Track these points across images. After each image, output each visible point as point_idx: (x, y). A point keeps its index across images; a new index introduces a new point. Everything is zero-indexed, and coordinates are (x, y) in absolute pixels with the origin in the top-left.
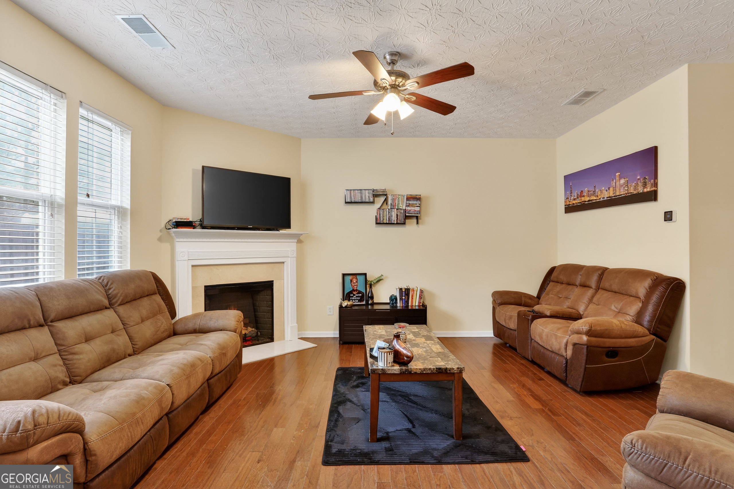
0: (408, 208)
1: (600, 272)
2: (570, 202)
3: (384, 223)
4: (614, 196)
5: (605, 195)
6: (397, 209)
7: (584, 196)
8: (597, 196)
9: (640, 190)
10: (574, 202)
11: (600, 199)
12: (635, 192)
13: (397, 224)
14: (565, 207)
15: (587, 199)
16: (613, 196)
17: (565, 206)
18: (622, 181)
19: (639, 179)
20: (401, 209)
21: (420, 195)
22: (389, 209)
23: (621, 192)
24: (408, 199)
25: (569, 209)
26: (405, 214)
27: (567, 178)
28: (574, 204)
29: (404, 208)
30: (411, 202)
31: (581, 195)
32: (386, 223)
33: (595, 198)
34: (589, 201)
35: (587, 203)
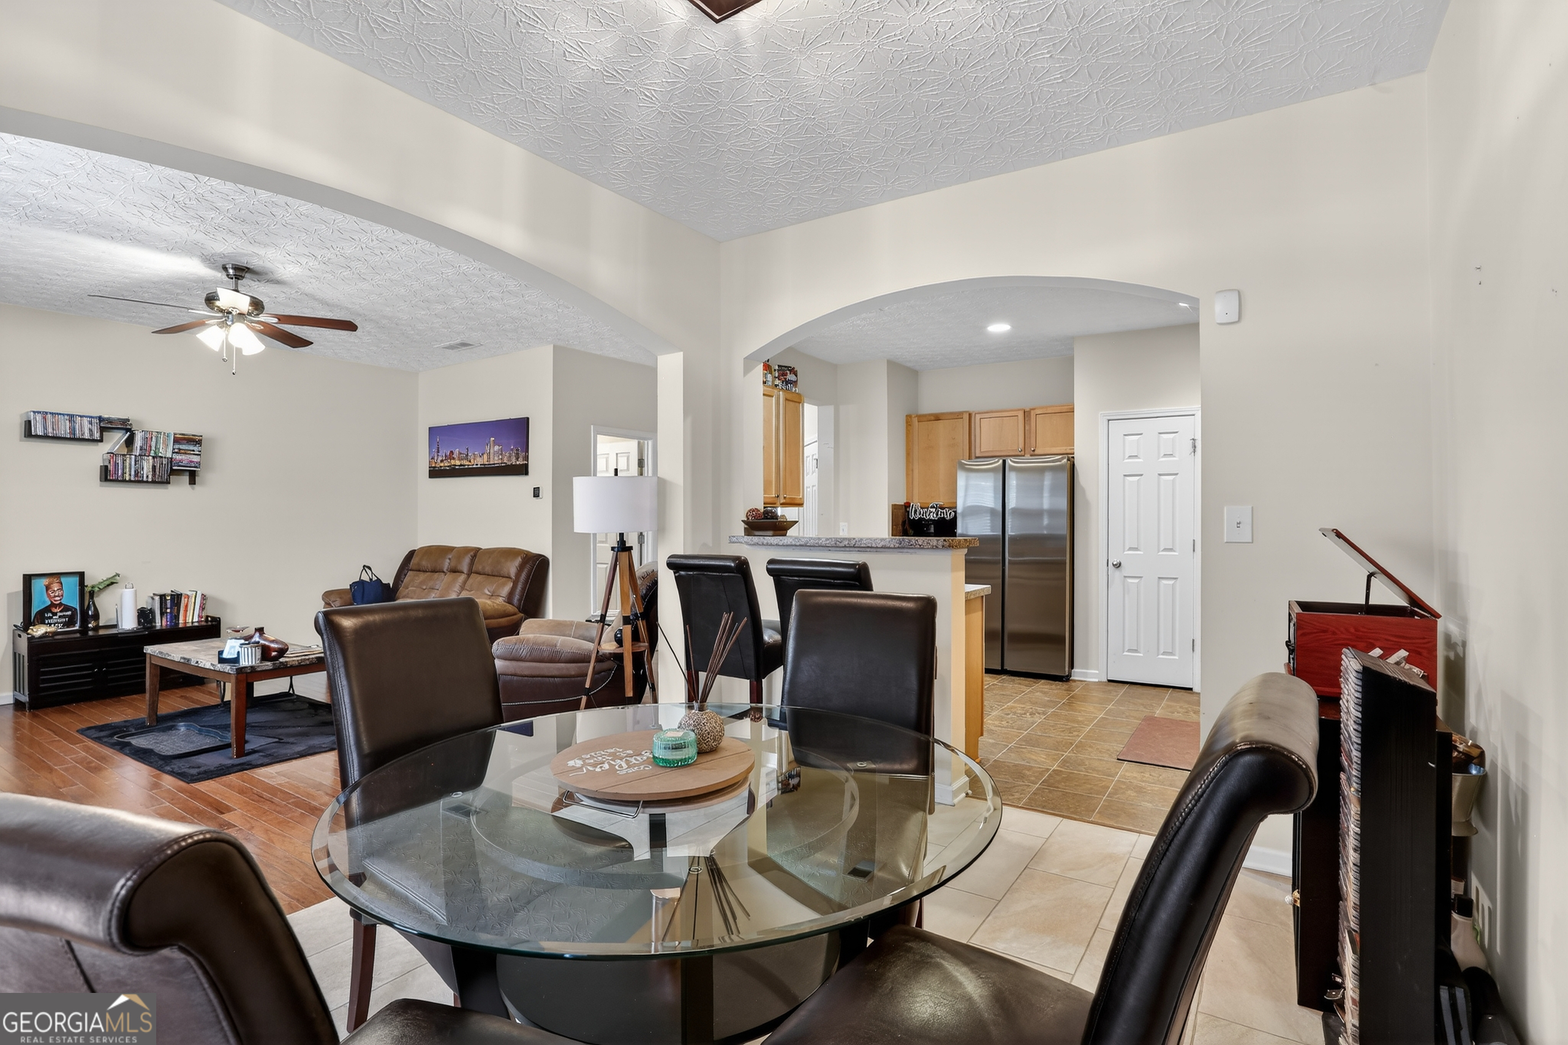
0: (178, 457)
1: (472, 553)
2: (436, 463)
3: (124, 481)
4: (488, 465)
5: (479, 462)
6: (154, 457)
7: (454, 459)
8: (470, 461)
9: (513, 461)
10: (442, 465)
11: (473, 465)
12: (509, 463)
13: (153, 482)
14: (429, 470)
15: (458, 463)
16: (487, 463)
17: (430, 467)
18: (497, 448)
19: (512, 450)
20: (161, 457)
21: (201, 436)
22: (136, 456)
23: (496, 460)
24: (177, 441)
25: (435, 473)
26: (171, 468)
27: (432, 430)
28: (441, 467)
29: (169, 455)
30: (182, 447)
31: (451, 456)
32: (130, 481)
33: (468, 463)
34: (461, 465)
35: (458, 467)
